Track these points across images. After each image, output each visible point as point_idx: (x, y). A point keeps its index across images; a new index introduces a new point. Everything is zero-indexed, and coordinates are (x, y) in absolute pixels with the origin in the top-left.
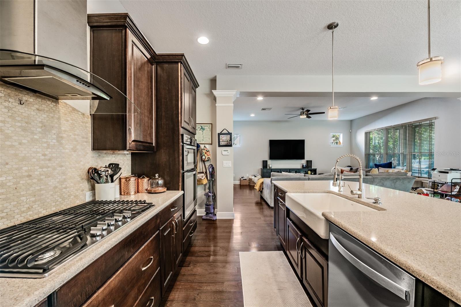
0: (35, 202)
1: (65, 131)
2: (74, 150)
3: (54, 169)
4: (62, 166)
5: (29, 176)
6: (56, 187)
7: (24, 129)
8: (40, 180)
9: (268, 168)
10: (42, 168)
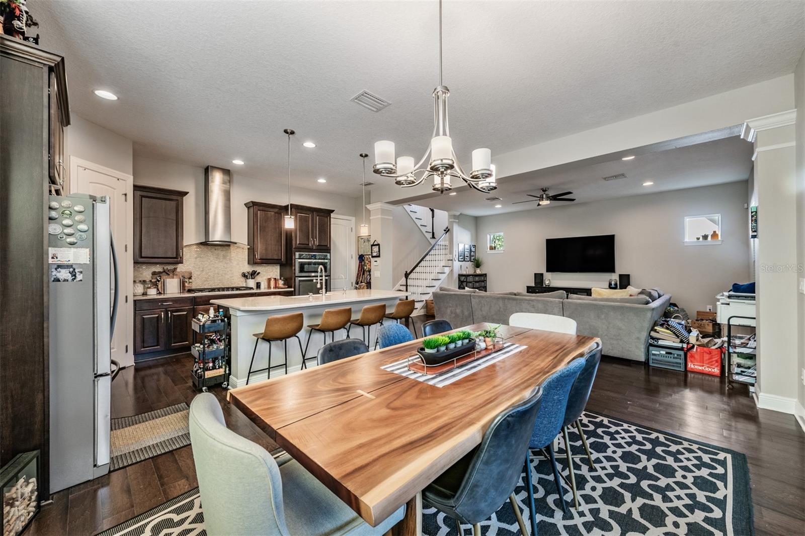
0: (220, 283)
1: (233, 257)
2: (238, 264)
3: (228, 272)
4: (231, 271)
5: (218, 274)
6: (228, 279)
7: (217, 258)
8: (222, 275)
9: (544, 286)
10: (223, 271)
